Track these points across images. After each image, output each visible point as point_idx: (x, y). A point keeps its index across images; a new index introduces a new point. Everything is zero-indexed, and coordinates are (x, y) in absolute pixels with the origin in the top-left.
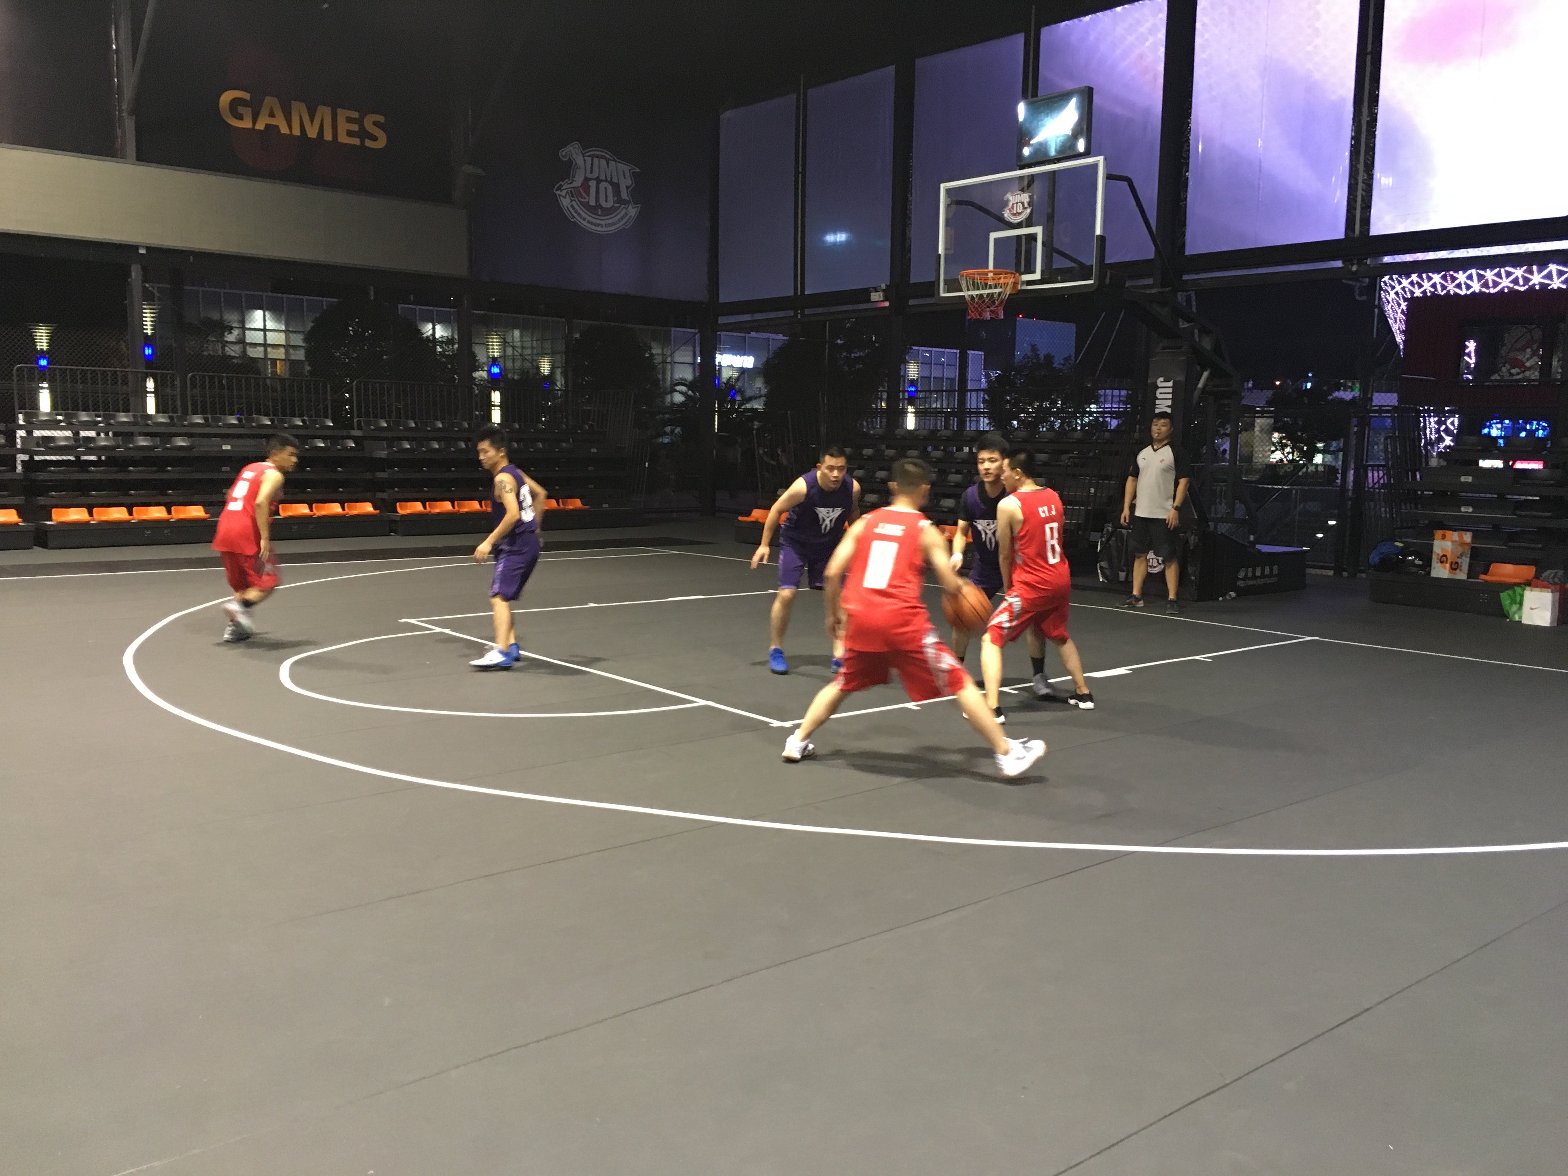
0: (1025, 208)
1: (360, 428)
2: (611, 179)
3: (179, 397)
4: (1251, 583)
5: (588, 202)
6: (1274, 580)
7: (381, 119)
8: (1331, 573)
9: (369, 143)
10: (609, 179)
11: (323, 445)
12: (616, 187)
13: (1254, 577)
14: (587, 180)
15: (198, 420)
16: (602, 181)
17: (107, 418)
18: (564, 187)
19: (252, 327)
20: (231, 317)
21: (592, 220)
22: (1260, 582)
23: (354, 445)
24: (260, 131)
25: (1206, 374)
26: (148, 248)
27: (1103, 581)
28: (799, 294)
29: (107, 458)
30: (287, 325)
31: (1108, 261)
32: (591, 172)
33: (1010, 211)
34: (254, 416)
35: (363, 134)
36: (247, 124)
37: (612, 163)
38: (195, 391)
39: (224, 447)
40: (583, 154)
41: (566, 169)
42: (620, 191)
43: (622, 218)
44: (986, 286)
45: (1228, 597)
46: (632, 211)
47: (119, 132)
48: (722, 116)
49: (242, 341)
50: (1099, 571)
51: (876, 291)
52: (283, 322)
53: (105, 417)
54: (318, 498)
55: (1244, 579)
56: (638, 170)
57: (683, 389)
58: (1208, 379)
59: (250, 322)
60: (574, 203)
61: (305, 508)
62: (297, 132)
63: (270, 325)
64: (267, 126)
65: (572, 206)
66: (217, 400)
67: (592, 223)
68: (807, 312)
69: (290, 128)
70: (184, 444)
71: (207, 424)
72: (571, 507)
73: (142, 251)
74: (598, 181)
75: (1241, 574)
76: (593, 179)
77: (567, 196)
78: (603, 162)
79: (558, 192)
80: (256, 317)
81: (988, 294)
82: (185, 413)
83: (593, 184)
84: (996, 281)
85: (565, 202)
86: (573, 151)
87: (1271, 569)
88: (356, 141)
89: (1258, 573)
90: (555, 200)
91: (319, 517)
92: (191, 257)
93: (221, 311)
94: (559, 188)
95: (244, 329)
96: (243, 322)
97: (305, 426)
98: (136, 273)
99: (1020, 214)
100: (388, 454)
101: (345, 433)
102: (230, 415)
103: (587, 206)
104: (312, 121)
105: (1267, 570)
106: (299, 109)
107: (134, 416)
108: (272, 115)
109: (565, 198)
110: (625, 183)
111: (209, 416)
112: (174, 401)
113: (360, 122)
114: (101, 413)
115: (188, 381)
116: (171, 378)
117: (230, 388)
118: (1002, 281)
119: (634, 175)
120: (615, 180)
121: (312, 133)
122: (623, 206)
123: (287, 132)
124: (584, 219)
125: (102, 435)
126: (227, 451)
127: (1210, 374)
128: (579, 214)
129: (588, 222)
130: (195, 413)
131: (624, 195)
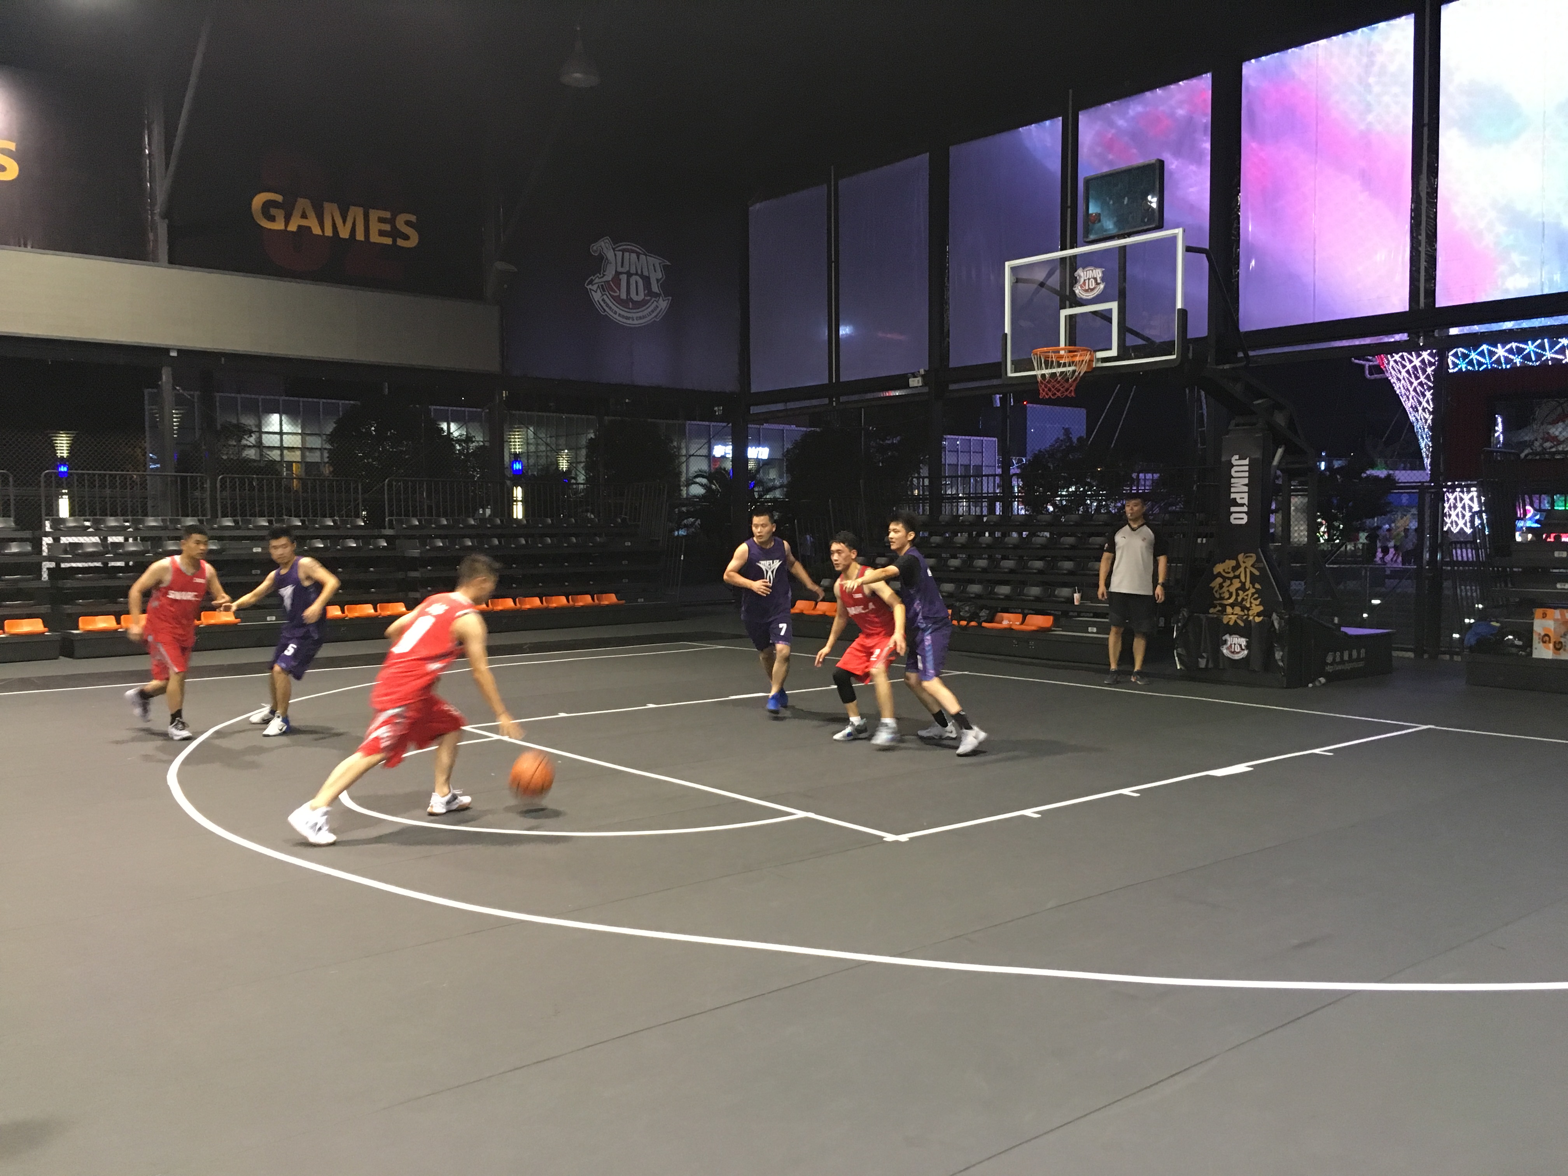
0: (1098, 284)
1: (391, 527)
2: (642, 272)
3: (208, 500)
4: (1340, 667)
5: (619, 296)
6: (1361, 664)
7: (413, 218)
8: (1411, 655)
9: (400, 242)
10: (639, 272)
11: (355, 545)
12: (647, 280)
13: (1342, 662)
14: (618, 274)
15: (228, 522)
16: (632, 275)
17: (135, 523)
18: (595, 281)
19: (271, 430)
20: (249, 421)
21: (622, 313)
22: (1348, 667)
23: (386, 544)
24: (293, 232)
25: (1280, 451)
26: (180, 351)
27: (1181, 669)
28: (834, 381)
29: (135, 563)
30: (303, 428)
31: (1189, 336)
32: (622, 266)
33: (1081, 287)
34: (285, 517)
35: (395, 233)
36: (279, 225)
37: (642, 257)
38: (224, 493)
39: (255, 550)
40: (614, 249)
41: (598, 264)
42: (650, 283)
43: (653, 311)
44: (1059, 365)
45: (1317, 683)
46: (663, 304)
47: (151, 236)
48: (751, 208)
49: (259, 445)
50: (1176, 658)
51: (915, 377)
52: (300, 426)
53: (133, 523)
54: (348, 599)
55: (1331, 664)
56: (668, 263)
57: (704, 481)
58: (1283, 457)
59: (269, 425)
60: (605, 297)
61: (338, 611)
62: (329, 232)
63: (286, 428)
64: (300, 227)
65: (603, 300)
66: (247, 502)
67: (623, 317)
68: (843, 399)
69: (323, 231)
70: (214, 548)
71: (237, 527)
72: (606, 603)
73: (174, 354)
74: (629, 275)
75: (1329, 659)
76: (624, 273)
77: (599, 291)
78: (634, 256)
79: (590, 287)
80: (273, 422)
81: (1062, 373)
82: (215, 516)
83: (624, 278)
84: (1071, 360)
85: (597, 296)
86: (604, 246)
87: (1359, 653)
88: (388, 241)
89: (1346, 657)
90: (587, 292)
91: (351, 619)
92: (223, 359)
93: (238, 414)
94: (591, 282)
95: (261, 432)
96: (259, 426)
97: (336, 527)
98: (166, 376)
99: (1092, 290)
100: (421, 553)
101: (376, 532)
102: (259, 517)
103: (617, 299)
104: (344, 222)
105: (1355, 654)
106: (331, 210)
107: (163, 520)
108: (304, 216)
109: (596, 292)
110: (656, 275)
111: (239, 518)
112: (203, 504)
113: (392, 221)
114: (130, 518)
115: (218, 485)
116: (200, 481)
117: (261, 490)
118: (1077, 359)
119: (665, 268)
120: (646, 273)
121: (344, 233)
122: (654, 299)
123: (320, 233)
124: (615, 313)
125: (131, 540)
126: (257, 553)
127: (1285, 452)
128: (610, 308)
129: (620, 315)
130: (225, 515)
131: (655, 288)
